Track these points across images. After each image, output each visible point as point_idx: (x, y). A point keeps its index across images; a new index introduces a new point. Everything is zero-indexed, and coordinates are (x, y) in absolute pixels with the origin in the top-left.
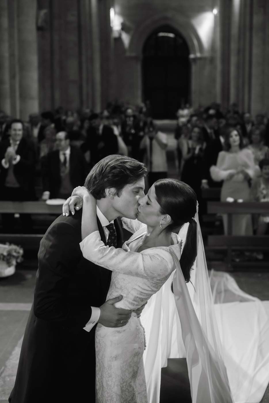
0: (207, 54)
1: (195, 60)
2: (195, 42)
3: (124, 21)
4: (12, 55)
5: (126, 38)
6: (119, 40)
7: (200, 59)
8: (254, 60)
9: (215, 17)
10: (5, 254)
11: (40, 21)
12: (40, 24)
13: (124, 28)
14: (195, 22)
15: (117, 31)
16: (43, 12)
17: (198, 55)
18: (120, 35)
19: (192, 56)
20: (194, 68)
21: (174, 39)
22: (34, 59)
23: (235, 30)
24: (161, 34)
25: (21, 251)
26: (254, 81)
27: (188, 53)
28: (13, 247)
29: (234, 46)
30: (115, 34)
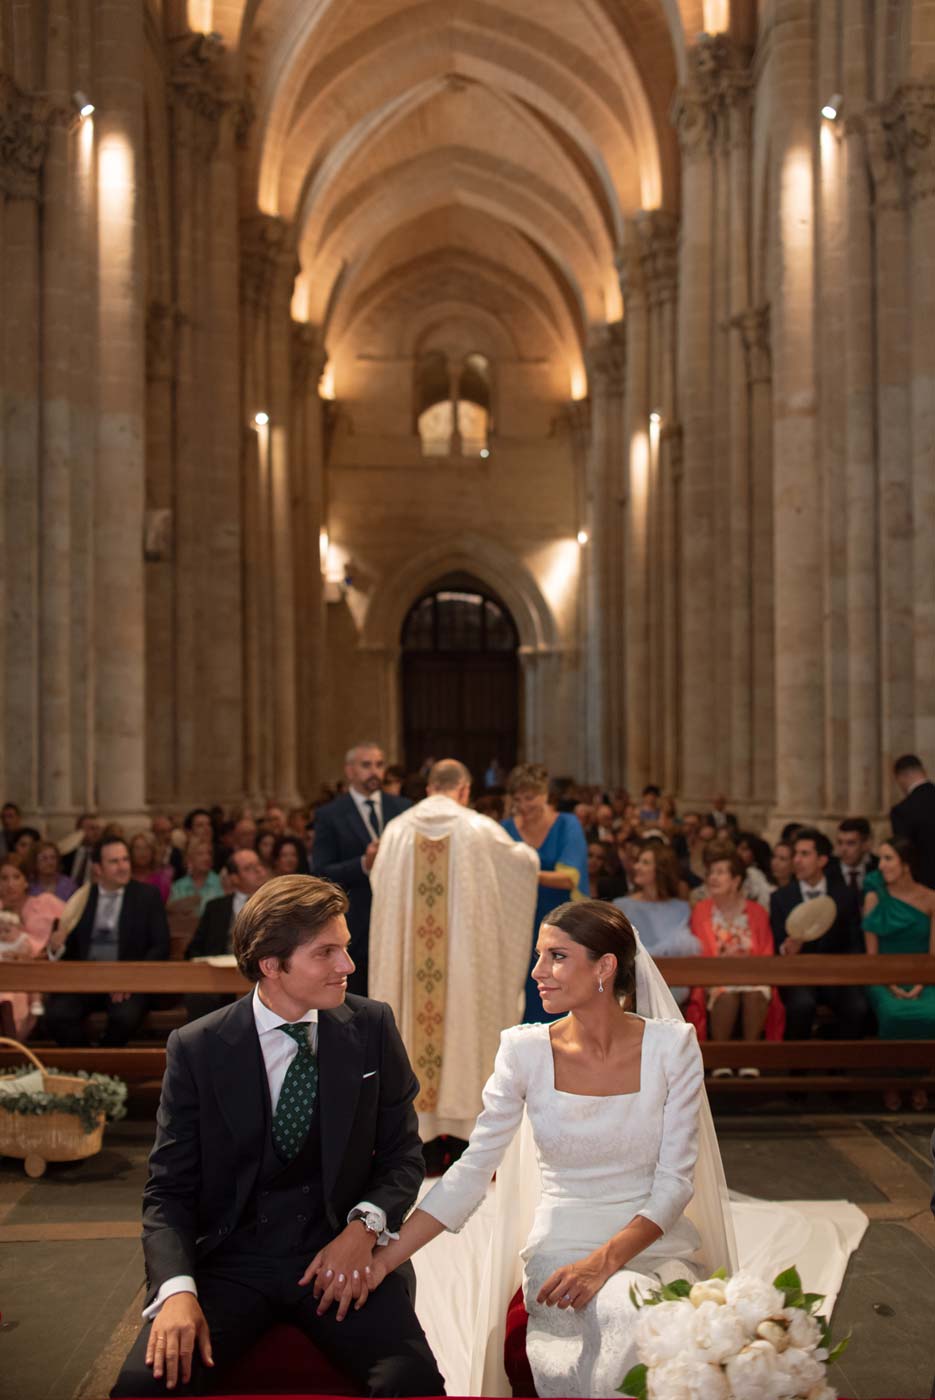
0: (561, 646)
1: (533, 658)
2: (535, 614)
3: (353, 560)
4: (78, 621)
5: (358, 605)
6: (340, 607)
7: (547, 656)
8: (689, 647)
9: (584, 550)
10: (79, 1094)
11: (151, 536)
12: (151, 546)
13: (352, 576)
14: (532, 563)
15: (337, 585)
16: (161, 516)
17: (542, 646)
18: (344, 595)
19: (525, 650)
20: (532, 680)
21: (482, 609)
22: (134, 633)
23: (635, 578)
24: (445, 596)
25: (122, 1090)
26: (690, 702)
27: (517, 644)
28: (101, 1079)
29: (633, 618)
30: (332, 595)
